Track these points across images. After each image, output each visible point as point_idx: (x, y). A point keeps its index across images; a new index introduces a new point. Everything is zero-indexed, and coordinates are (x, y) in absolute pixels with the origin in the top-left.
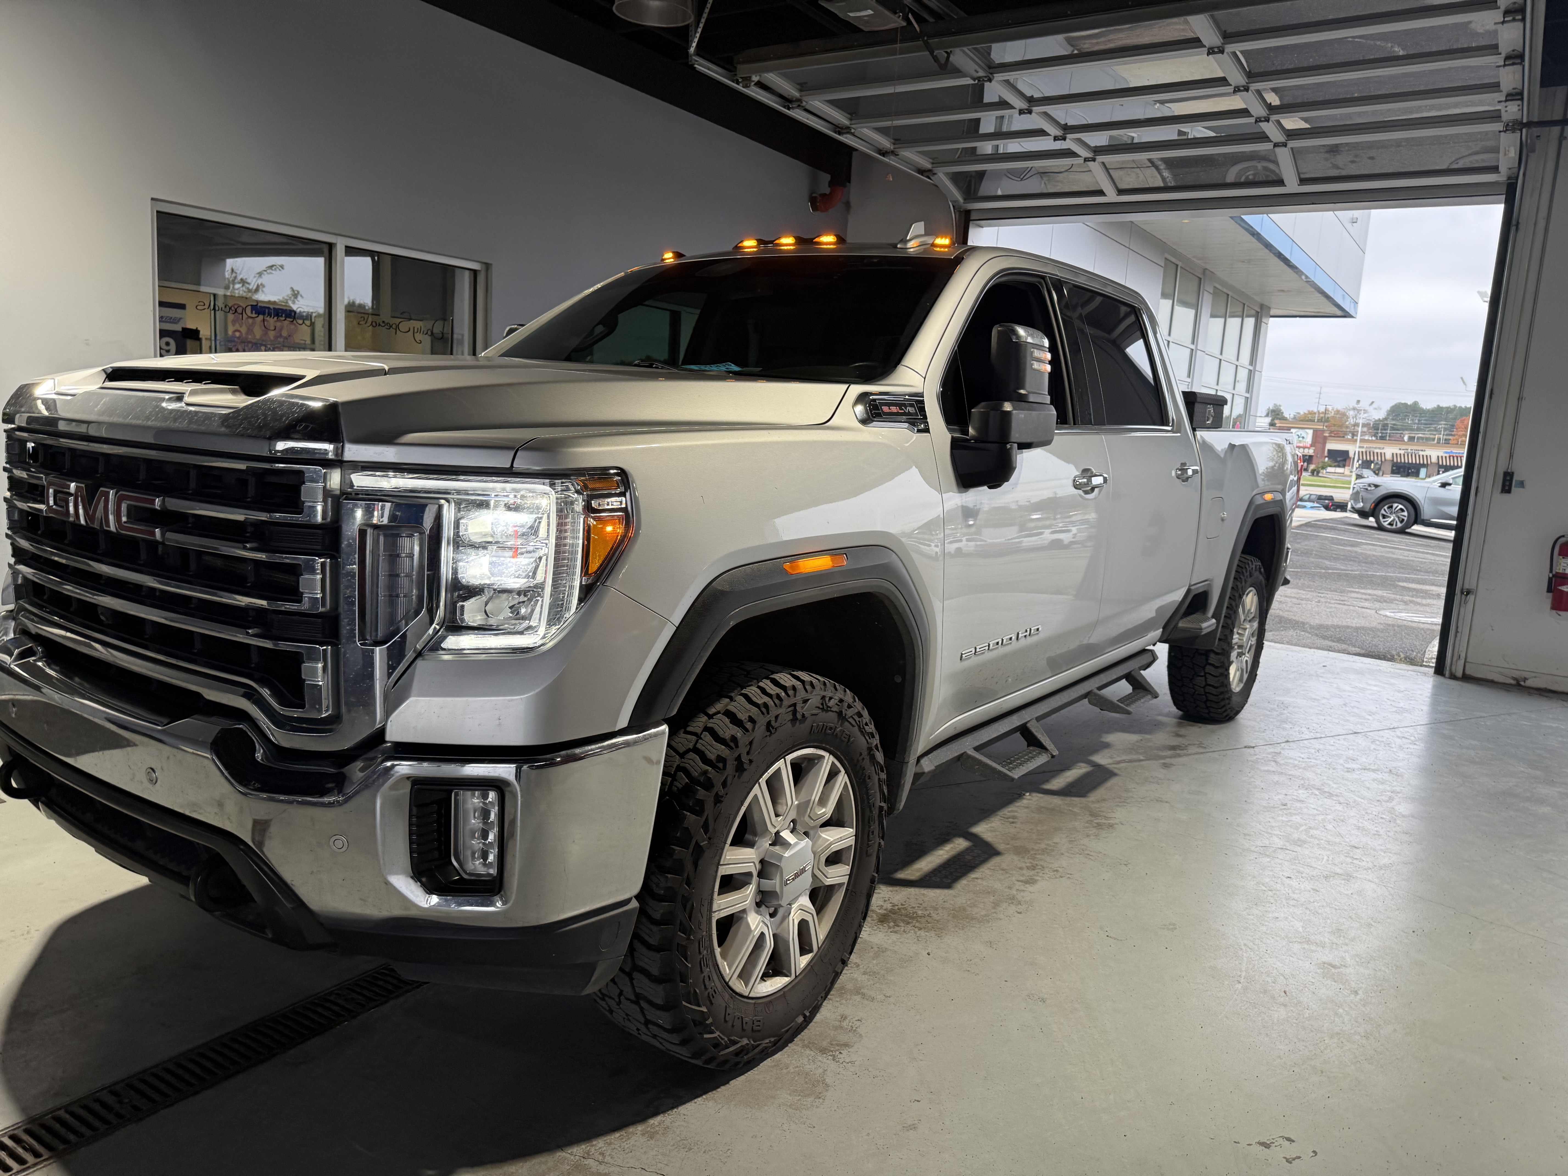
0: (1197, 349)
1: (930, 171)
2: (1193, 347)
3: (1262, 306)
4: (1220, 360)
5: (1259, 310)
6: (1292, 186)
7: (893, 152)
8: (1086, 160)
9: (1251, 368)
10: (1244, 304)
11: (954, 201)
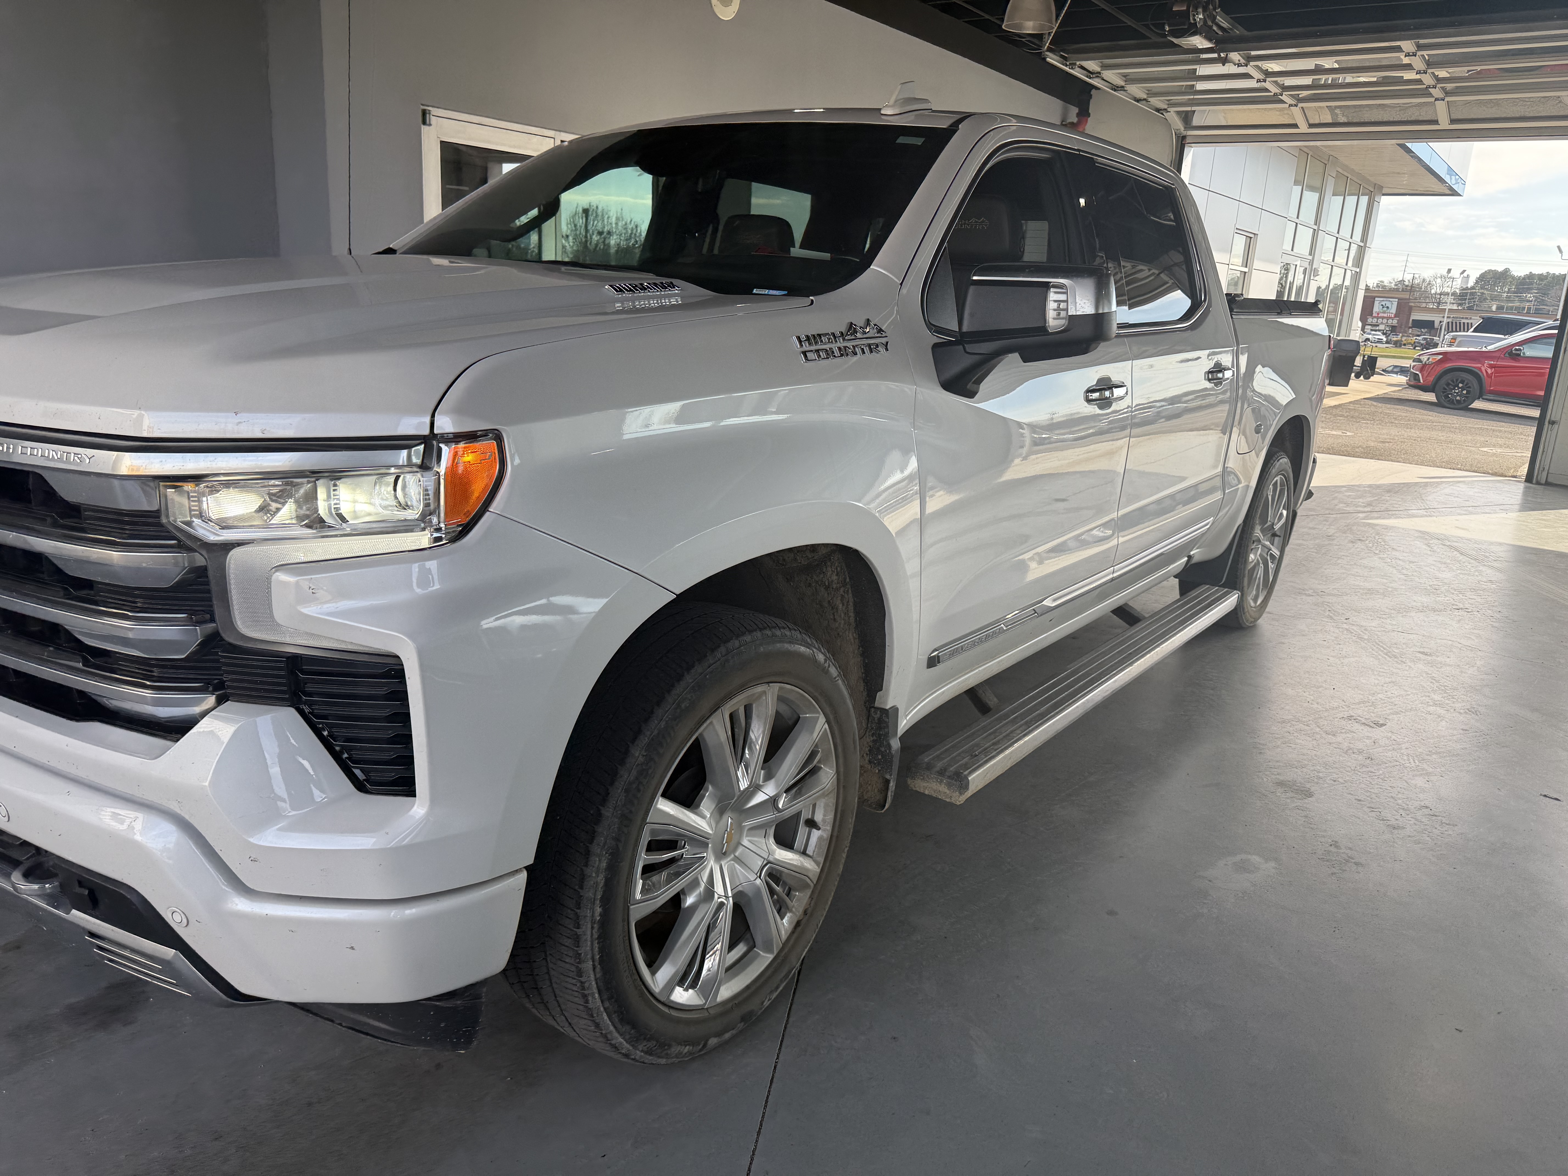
0: (1319, 229)
1: (1165, 109)
2: (1316, 227)
3: (1376, 185)
4: (1337, 238)
5: (1373, 190)
6: (1444, 124)
8: (1291, 105)
9: (1362, 244)
10: (1361, 185)
11: (1177, 130)
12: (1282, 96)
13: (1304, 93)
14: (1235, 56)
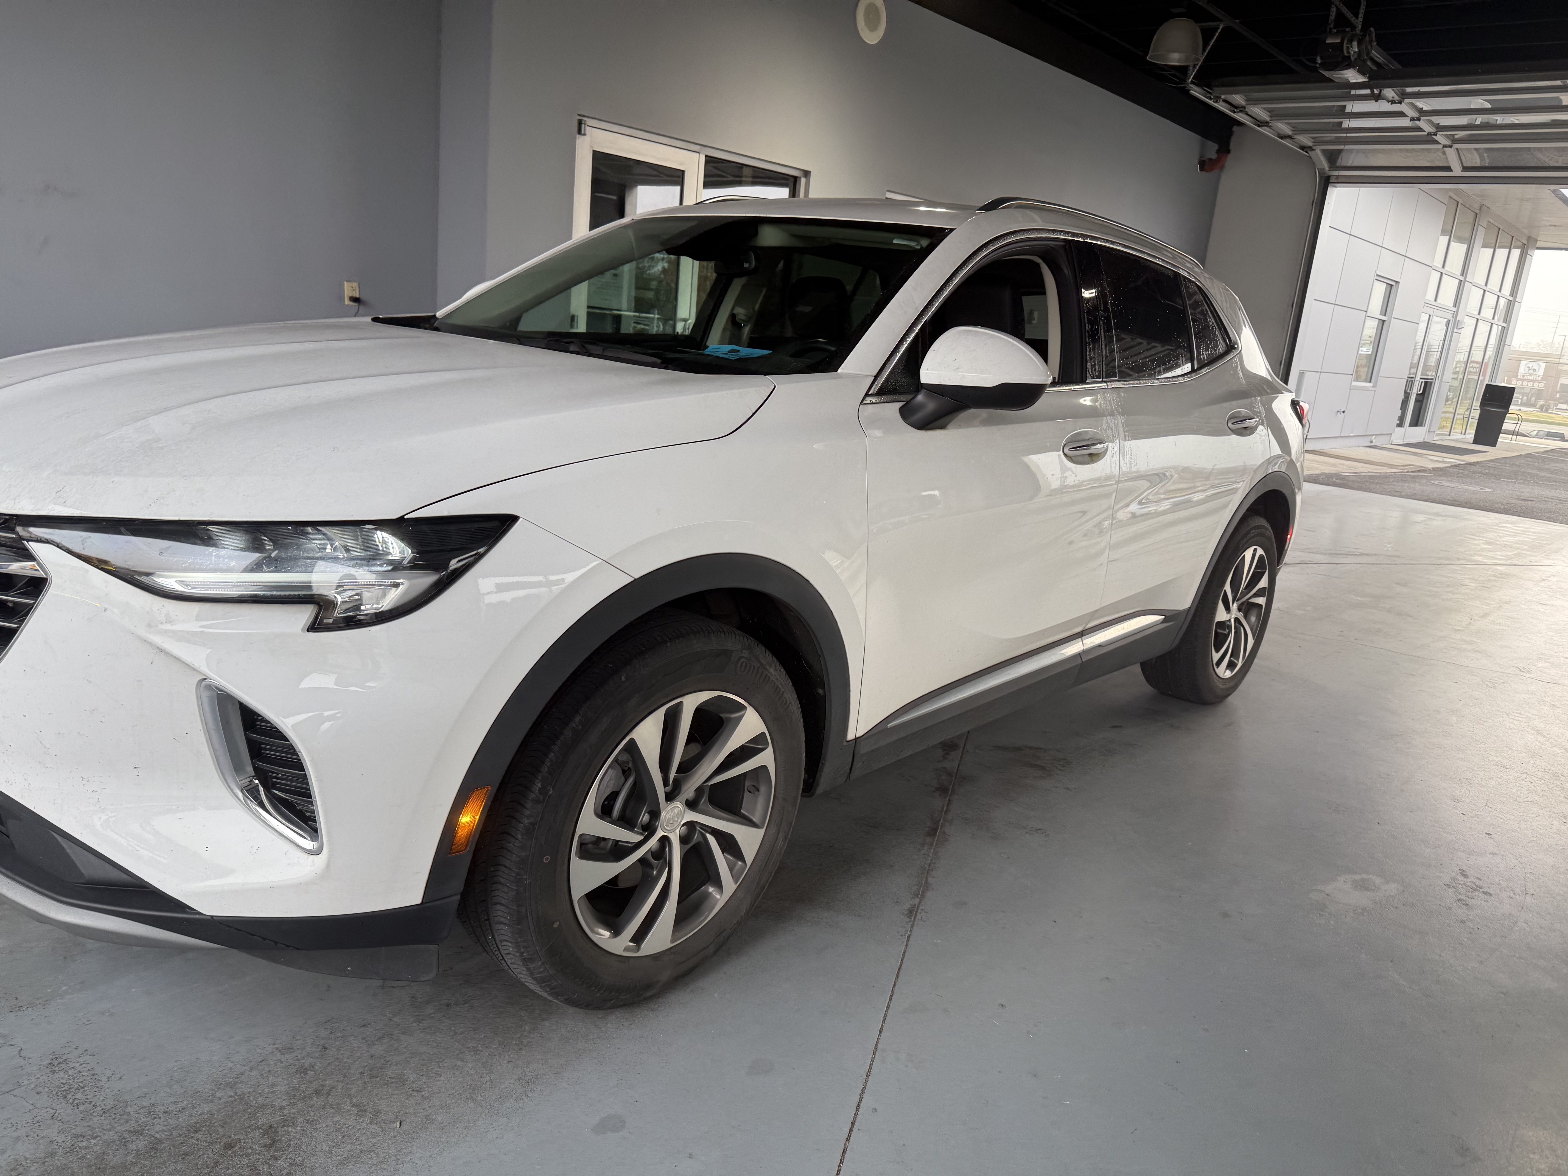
0: (1465, 281)
1: (1310, 147)
2: (1462, 278)
3: (1529, 238)
4: (1485, 291)
5: (1526, 243)
7: (1290, 137)
8: (1445, 146)
9: (1511, 298)
10: (1513, 237)
11: (1321, 169)
12: (1436, 135)
13: (1461, 134)
14: (1389, 93)
